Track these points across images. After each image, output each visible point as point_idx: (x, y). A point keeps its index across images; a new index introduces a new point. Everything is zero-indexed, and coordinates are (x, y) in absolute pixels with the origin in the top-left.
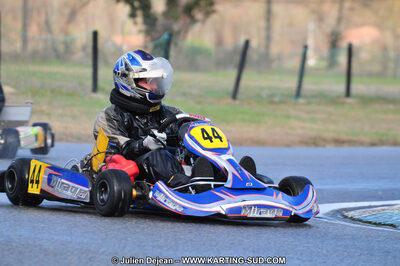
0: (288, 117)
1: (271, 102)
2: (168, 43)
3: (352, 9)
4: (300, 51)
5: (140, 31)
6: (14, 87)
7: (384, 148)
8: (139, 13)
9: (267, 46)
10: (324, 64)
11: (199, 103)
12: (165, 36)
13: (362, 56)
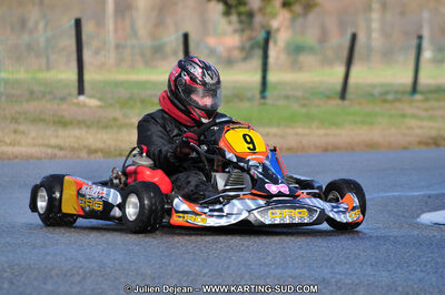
0: (404, 116)
1: (385, 101)
5: (235, 31)
6: (100, 99)
11: (304, 106)
12: (263, 34)
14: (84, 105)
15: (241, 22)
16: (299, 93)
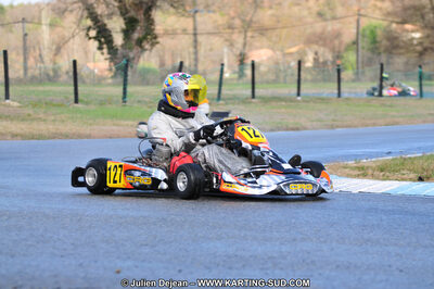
2: (127, 66)
3: (252, 37)
4: (220, 67)
5: (106, 59)
6: (19, 102)
7: (280, 132)
8: (105, 46)
9: (196, 65)
10: (236, 76)
12: (124, 61)
13: (262, 69)
14: (9, 106)
15: (109, 53)
16: (147, 100)
